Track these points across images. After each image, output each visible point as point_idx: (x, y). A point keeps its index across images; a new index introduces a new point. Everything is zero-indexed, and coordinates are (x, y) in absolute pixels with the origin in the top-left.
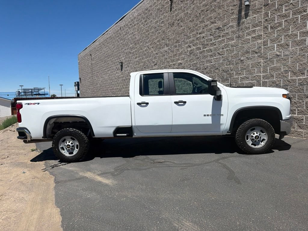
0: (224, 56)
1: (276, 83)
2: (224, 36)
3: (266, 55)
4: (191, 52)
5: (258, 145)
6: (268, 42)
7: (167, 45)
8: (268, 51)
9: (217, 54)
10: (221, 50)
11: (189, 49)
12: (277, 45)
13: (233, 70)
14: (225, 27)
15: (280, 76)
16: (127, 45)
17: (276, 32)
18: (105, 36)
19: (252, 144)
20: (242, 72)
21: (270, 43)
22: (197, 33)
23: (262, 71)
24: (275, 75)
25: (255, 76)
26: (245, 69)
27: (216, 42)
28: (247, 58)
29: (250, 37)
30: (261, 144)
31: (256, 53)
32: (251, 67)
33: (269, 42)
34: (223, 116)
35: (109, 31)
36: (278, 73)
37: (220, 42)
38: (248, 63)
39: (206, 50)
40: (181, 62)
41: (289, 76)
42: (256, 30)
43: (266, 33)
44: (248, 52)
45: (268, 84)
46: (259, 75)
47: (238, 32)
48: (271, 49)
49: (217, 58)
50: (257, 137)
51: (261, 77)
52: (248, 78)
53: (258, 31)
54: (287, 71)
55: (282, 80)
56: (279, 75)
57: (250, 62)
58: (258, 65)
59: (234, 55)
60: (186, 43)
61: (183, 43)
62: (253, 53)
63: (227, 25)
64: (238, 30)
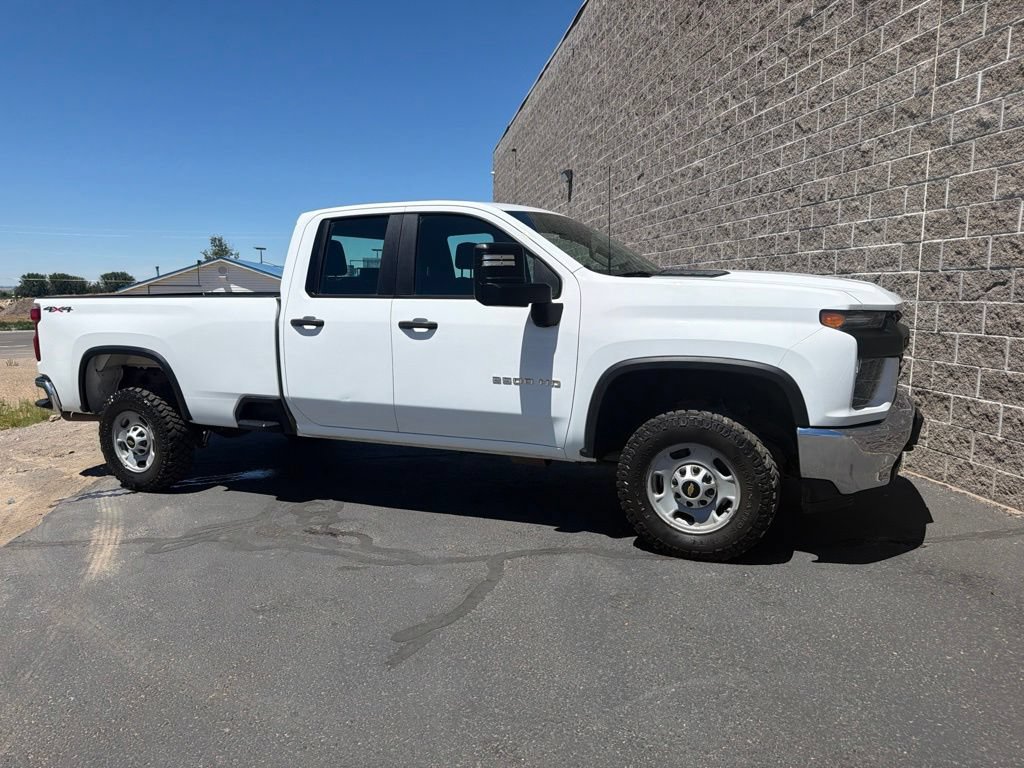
0: (814, 136)
1: (968, 252)
2: (818, 50)
3: (945, 126)
4: (727, 124)
5: (703, 520)
6: (955, 62)
7: (670, 101)
8: (951, 107)
9: (795, 131)
10: (806, 112)
11: (723, 113)
12: (986, 75)
13: (835, 197)
14: (825, 13)
15: (984, 222)
16: (583, 109)
17: (986, 14)
18: (545, 83)
19: (676, 515)
20: (861, 203)
21: (961, 67)
22: (746, 47)
23: (927, 200)
24: (968, 215)
25: (900, 222)
26: (873, 191)
27: (793, 79)
28: (882, 141)
29: (894, 48)
30: (715, 521)
31: (913, 116)
32: (891, 183)
33: (958, 63)
34: (559, 387)
35: (552, 63)
36: (980, 207)
37: (807, 78)
38: (884, 164)
39: (766, 114)
40: (701, 165)
41: (1016, 222)
42: (917, 11)
43: (951, 24)
44: (885, 117)
45: (941, 256)
46: (915, 216)
47: (861, 29)
48: (962, 96)
49: (792, 147)
50: (691, 487)
51: (920, 226)
52: (878, 231)
53: (923, 18)
54: (1012, 196)
55: (991, 242)
56: (984, 218)
57: (888, 161)
58: (915, 173)
59: (843, 132)
60: (716, 91)
61: (708, 90)
62: (902, 118)
63: (829, 4)
64: (861, 23)
